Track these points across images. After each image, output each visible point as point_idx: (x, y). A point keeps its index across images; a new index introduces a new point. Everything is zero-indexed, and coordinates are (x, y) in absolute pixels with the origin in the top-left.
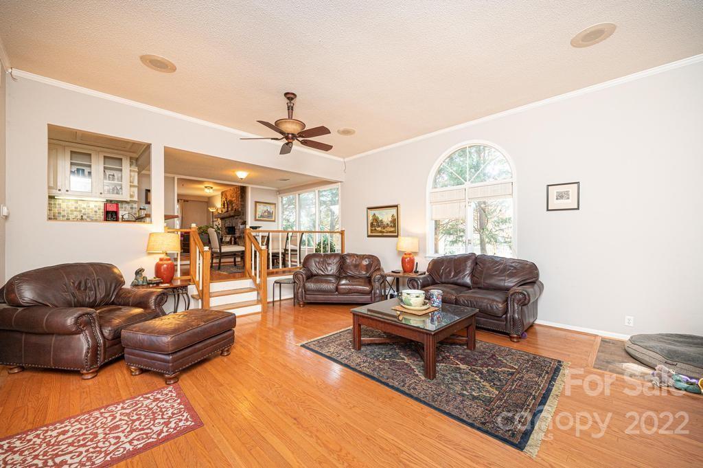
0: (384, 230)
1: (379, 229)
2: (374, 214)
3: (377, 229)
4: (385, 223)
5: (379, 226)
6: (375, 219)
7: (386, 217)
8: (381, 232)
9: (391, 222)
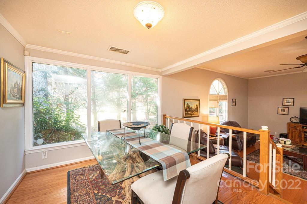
0: (192, 113)
1: (190, 113)
2: (188, 104)
3: (189, 113)
4: (193, 109)
5: (190, 111)
6: (188, 107)
7: (193, 106)
8: (191, 114)
9: (196, 108)
